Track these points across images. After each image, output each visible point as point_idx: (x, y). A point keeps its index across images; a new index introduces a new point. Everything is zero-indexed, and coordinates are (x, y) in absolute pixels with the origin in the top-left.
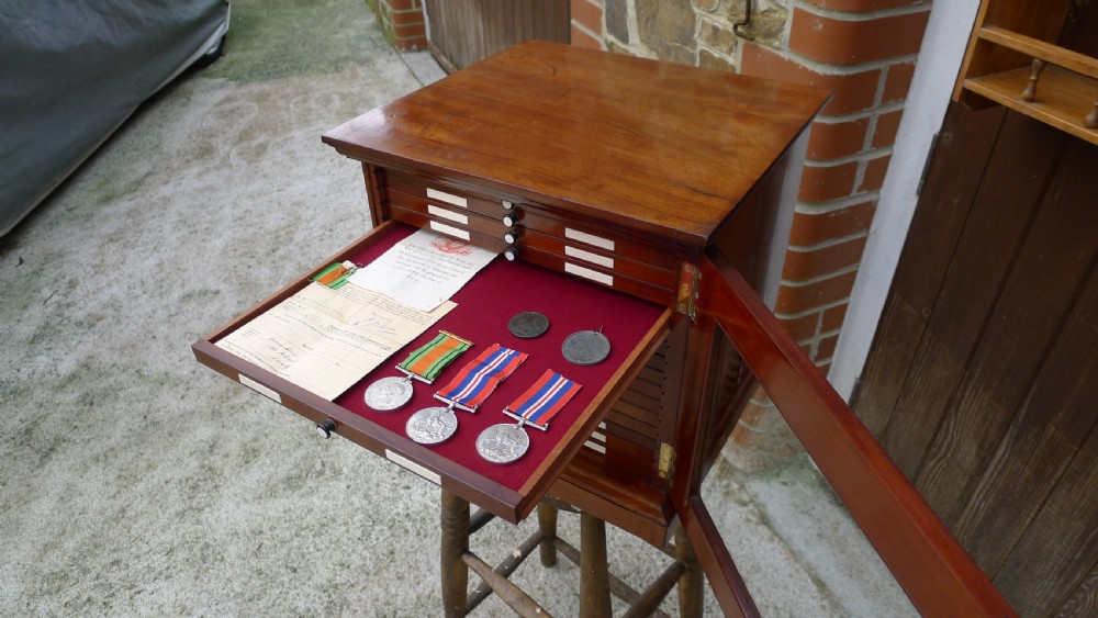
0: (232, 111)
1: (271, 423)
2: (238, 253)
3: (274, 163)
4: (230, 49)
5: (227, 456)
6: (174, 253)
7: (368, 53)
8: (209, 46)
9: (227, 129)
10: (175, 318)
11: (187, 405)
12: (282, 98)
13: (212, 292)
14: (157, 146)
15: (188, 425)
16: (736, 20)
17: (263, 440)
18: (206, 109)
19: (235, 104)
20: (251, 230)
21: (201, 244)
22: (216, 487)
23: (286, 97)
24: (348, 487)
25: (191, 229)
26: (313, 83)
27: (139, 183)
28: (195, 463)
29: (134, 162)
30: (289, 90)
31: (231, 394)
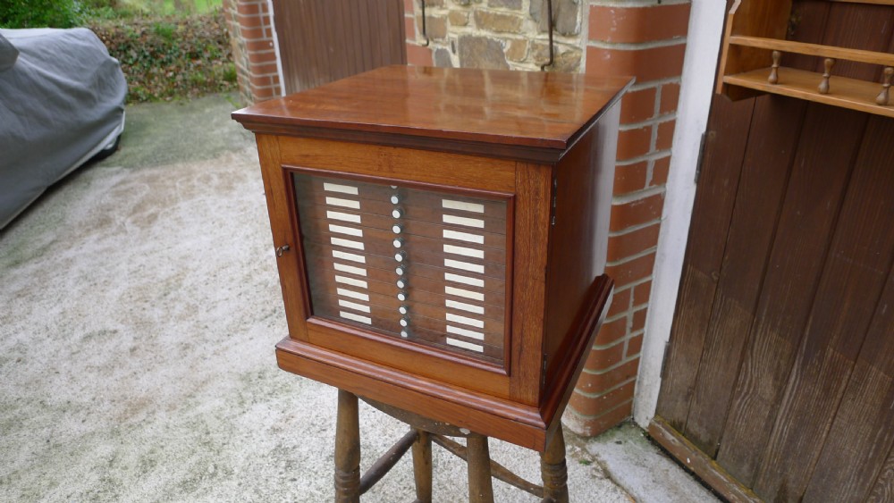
0: (127, 191)
1: (166, 436)
2: (133, 299)
3: (164, 227)
4: (124, 145)
5: (126, 468)
6: (76, 303)
7: (240, 143)
8: (107, 143)
9: (122, 204)
10: (77, 355)
11: (89, 427)
12: (169, 178)
13: (111, 332)
14: (61, 220)
15: (88, 444)
16: (542, 63)
17: (160, 451)
18: (104, 190)
19: (129, 185)
20: (145, 280)
21: (101, 294)
22: (116, 496)
23: (173, 178)
24: (240, 485)
25: (92, 283)
26: (195, 167)
27: (45, 249)
28: (95, 477)
29: (40, 233)
30: (175, 173)
31: (128, 415)
